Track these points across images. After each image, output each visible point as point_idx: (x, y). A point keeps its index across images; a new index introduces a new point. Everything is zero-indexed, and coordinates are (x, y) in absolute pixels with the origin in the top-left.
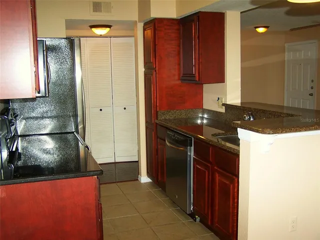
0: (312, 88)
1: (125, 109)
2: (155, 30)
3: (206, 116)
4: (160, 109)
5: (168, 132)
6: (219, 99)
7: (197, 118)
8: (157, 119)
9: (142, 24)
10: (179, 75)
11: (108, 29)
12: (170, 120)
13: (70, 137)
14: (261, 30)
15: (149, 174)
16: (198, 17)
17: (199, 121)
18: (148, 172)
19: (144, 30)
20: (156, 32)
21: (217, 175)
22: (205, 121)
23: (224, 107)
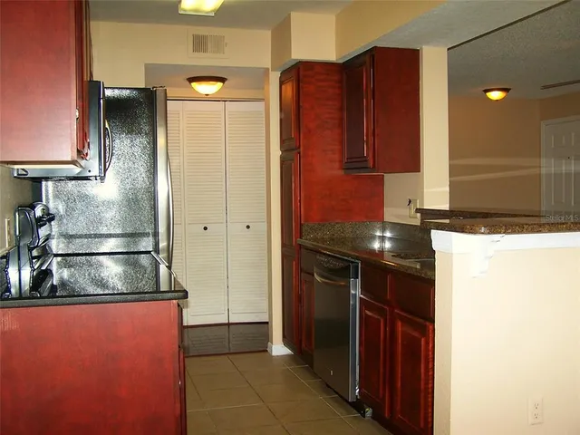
1: (248, 227)
2: (298, 81)
3: (388, 234)
4: (306, 220)
5: (318, 257)
6: (410, 202)
7: (373, 238)
8: (301, 238)
9: (278, 74)
10: (341, 161)
11: (219, 85)
12: (323, 240)
13: (144, 260)
14: (495, 95)
15: (287, 339)
16: (373, 56)
17: (376, 245)
18: (284, 336)
19: (281, 83)
20: (301, 86)
21: (399, 323)
22: (388, 245)
23: (419, 215)
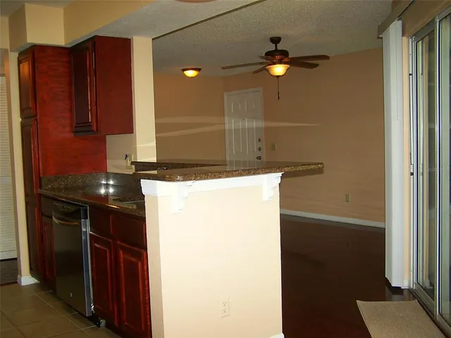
0: (260, 149)
3: (111, 182)
4: (44, 174)
6: (126, 156)
7: (100, 185)
8: (41, 188)
9: (16, 55)
10: (71, 125)
12: (59, 190)
14: (191, 73)
15: (34, 271)
16: (94, 43)
17: (103, 191)
19: (20, 62)
20: (36, 64)
21: (121, 252)
22: (111, 190)
23: (133, 166)
